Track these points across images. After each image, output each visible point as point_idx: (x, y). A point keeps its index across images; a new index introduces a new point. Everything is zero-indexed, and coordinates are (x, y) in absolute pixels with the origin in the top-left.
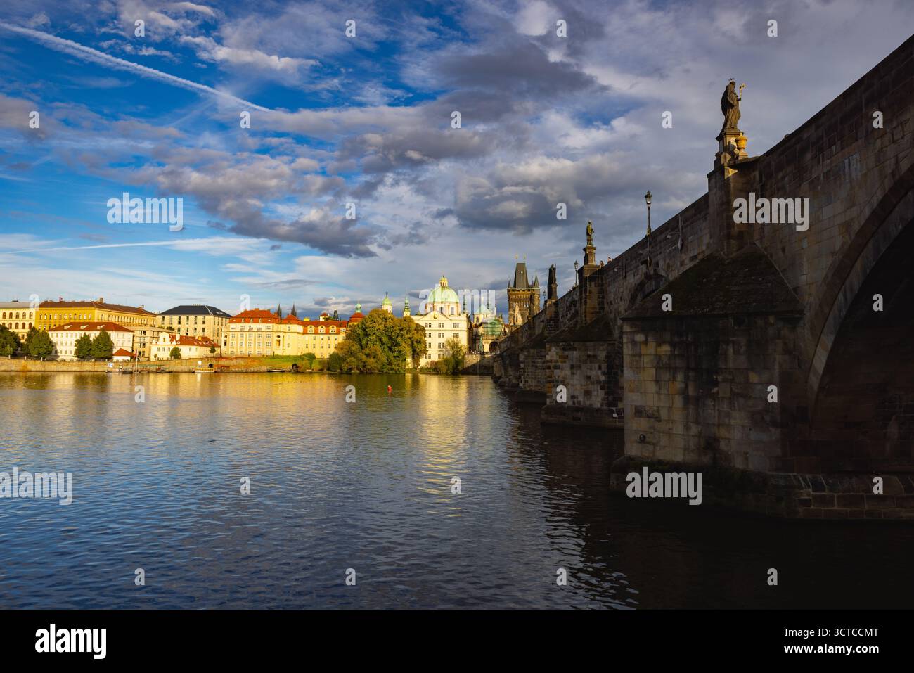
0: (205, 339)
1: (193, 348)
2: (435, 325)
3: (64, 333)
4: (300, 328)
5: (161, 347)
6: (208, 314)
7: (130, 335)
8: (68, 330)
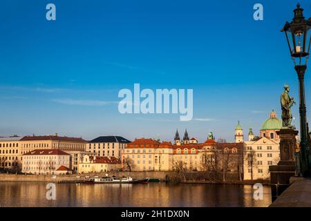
0: (113, 159)
1: (104, 165)
2: (264, 147)
3: (31, 156)
4: (171, 151)
5: (85, 165)
6: (115, 142)
7: (68, 157)
8: (34, 154)
